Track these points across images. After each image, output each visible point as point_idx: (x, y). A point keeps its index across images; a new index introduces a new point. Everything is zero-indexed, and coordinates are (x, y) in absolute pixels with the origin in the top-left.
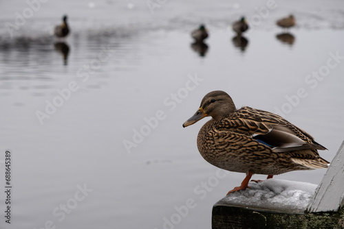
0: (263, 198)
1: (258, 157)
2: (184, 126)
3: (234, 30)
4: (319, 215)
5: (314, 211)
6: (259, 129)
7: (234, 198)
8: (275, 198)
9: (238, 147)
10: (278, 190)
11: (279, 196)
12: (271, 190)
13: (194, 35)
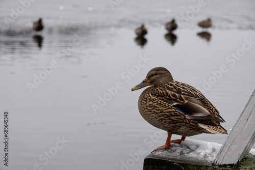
0: (181, 153)
1: (173, 122)
2: (132, 90)
3: (167, 29)
4: (223, 167)
5: (219, 164)
6: (178, 100)
7: (160, 153)
8: (191, 153)
9: (159, 111)
10: (193, 147)
11: (194, 152)
12: (188, 148)
13: (137, 31)
